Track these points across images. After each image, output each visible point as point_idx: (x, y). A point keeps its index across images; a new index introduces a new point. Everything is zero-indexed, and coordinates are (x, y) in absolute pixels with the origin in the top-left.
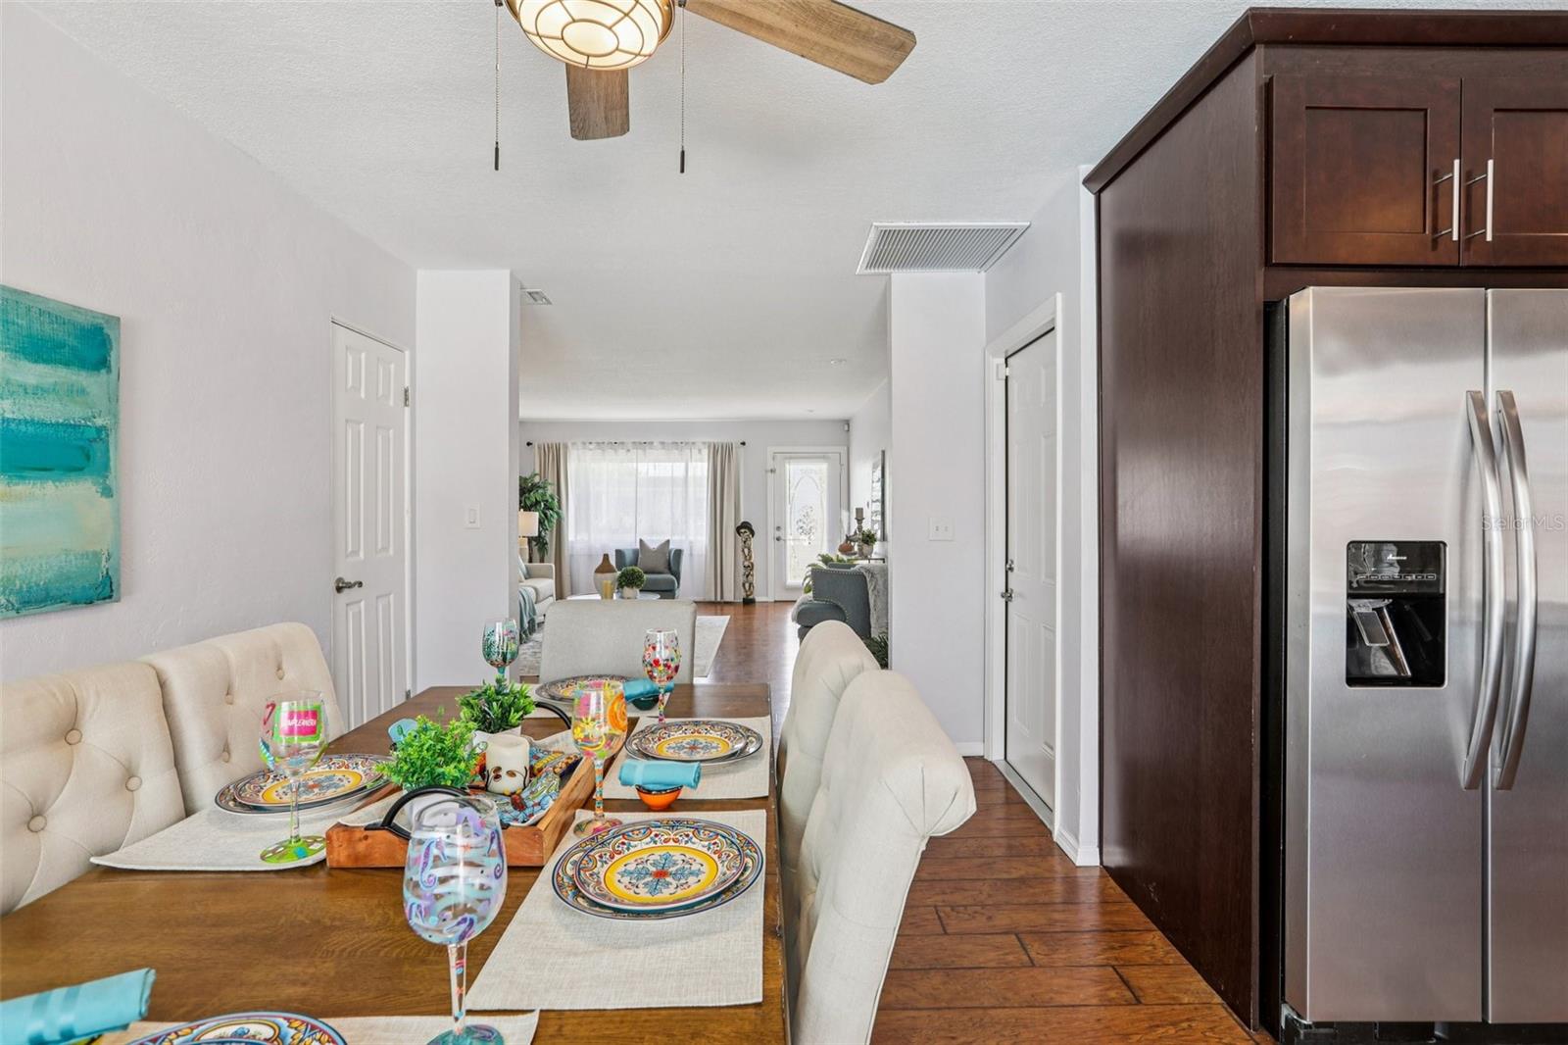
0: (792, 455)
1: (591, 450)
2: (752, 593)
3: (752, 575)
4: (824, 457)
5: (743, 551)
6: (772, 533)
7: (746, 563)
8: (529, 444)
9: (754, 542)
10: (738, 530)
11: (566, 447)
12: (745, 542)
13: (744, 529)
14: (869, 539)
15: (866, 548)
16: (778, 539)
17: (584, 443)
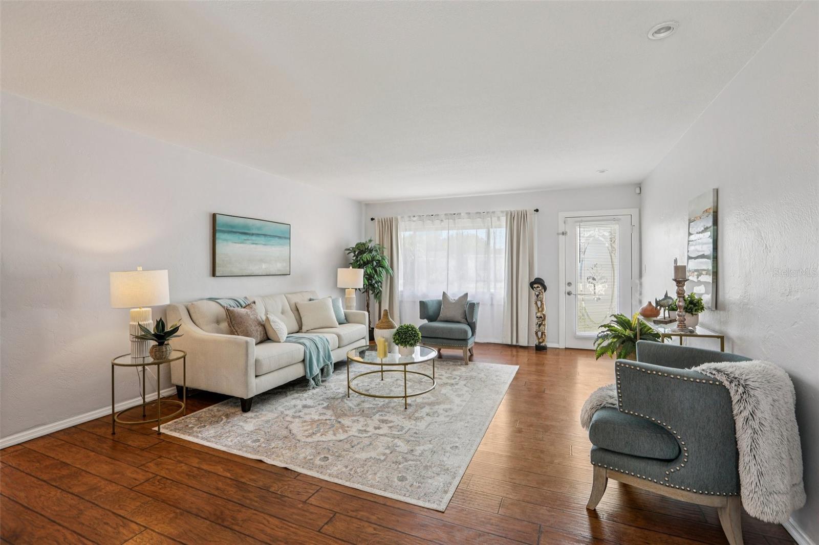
0: (583, 219)
1: (414, 221)
2: (543, 341)
3: (544, 325)
4: (615, 219)
5: (536, 303)
6: (563, 288)
7: (539, 315)
8: (372, 219)
9: (546, 296)
10: (532, 285)
11: (397, 220)
12: (538, 296)
13: (538, 284)
14: (693, 306)
15: (689, 318)
16: (569, 294)
17: (410, 217)
